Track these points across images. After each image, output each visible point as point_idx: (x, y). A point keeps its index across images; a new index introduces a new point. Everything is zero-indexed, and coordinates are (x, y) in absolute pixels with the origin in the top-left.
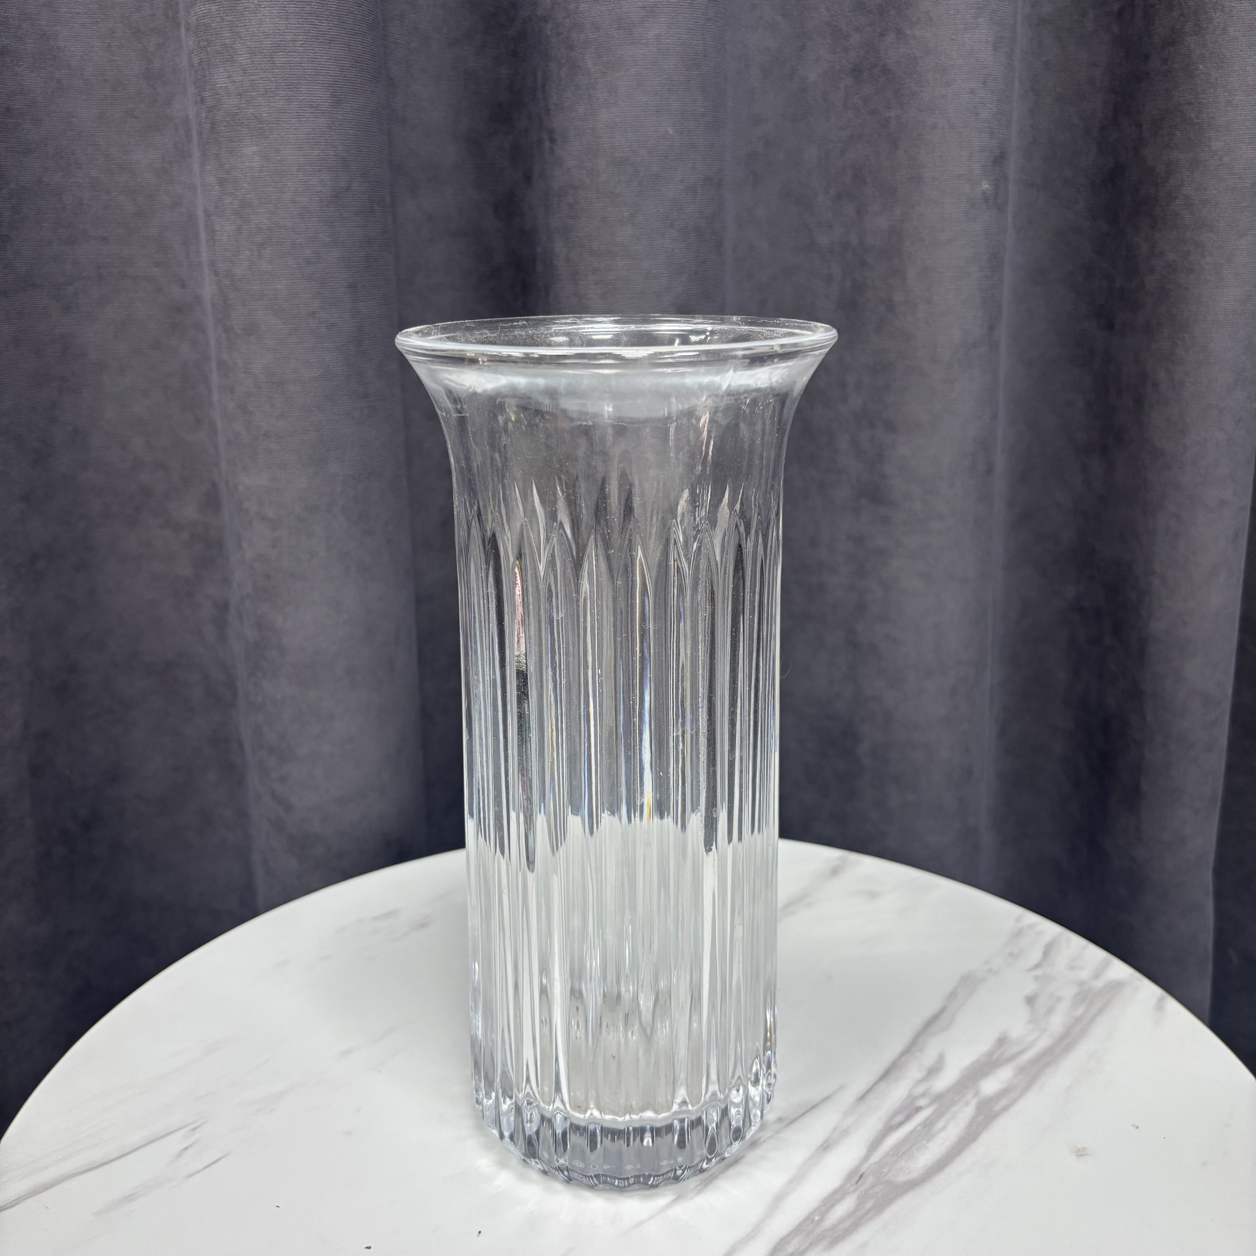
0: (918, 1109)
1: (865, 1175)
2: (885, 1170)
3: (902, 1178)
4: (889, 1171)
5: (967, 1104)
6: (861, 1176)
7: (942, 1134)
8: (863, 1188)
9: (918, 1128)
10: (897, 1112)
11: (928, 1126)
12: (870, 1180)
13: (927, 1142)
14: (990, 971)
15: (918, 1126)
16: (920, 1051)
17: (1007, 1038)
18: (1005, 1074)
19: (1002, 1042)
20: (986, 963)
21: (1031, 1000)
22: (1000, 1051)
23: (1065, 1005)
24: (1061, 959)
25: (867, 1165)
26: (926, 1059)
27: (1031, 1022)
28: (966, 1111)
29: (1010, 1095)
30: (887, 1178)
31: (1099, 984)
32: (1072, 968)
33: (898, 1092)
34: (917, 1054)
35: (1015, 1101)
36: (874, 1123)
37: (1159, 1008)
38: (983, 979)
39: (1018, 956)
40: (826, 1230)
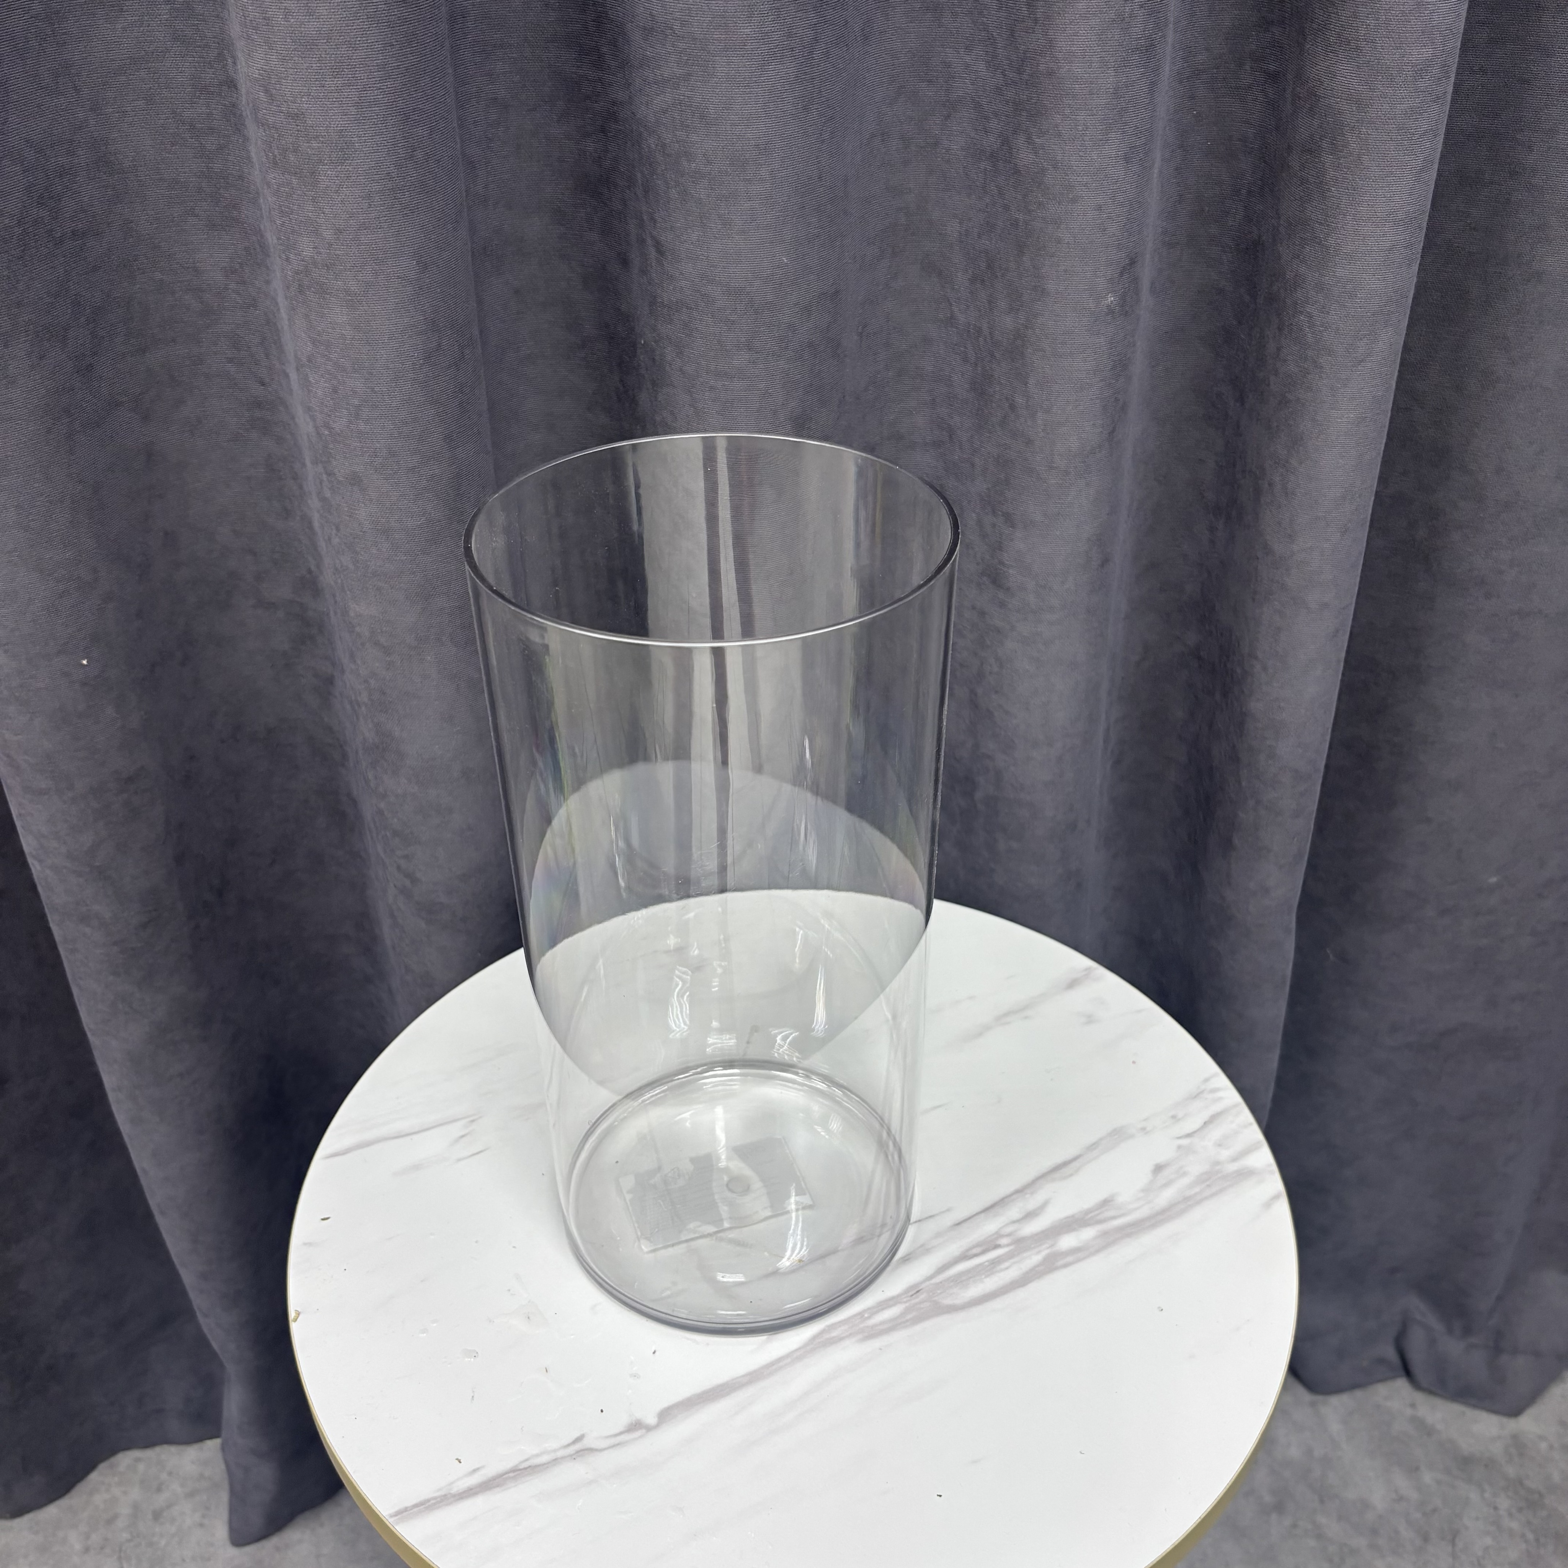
0: (997, 1246)
1: (921, 1291)
2: (939, 1292)
3: (948, 1301)
4: (941, 1293)
5: (1039, 1252)
6: (918, 1292)
7: (1002, 1274)
8: (913, 1302)
9: (987, 1263)
10: (978, 1245)
11: (995, 1263)
12: (922, 1296)
13: (986, 1277)
14: (1143, 1129)
15: (988, 1261)
16: (1032, 1193)
17: (1112, 1201)
18: (1088, 1234)
19: (1106, 1203)
20: (1145, 1120)
21: (1158, 1169)
22: (1096, 1212)
23: (1185, 1181)
24: (1216, 1133)
25: (928, 1283)
26: (1032, 1202)
27: (1143, 1191)
28: (1033, 1259)
29: (1080, 1253)
30: (936, 1298)
31: (1233, 1167)
32: (1219, 1144)
33: (989, 1227)
34: (1027, 1196)
35: (1079, 1260)
36: (954, 1249)
37: (1268, 1204)
38: (1132, 1136)
39: (1179, 1120)
40: (868, 1327)
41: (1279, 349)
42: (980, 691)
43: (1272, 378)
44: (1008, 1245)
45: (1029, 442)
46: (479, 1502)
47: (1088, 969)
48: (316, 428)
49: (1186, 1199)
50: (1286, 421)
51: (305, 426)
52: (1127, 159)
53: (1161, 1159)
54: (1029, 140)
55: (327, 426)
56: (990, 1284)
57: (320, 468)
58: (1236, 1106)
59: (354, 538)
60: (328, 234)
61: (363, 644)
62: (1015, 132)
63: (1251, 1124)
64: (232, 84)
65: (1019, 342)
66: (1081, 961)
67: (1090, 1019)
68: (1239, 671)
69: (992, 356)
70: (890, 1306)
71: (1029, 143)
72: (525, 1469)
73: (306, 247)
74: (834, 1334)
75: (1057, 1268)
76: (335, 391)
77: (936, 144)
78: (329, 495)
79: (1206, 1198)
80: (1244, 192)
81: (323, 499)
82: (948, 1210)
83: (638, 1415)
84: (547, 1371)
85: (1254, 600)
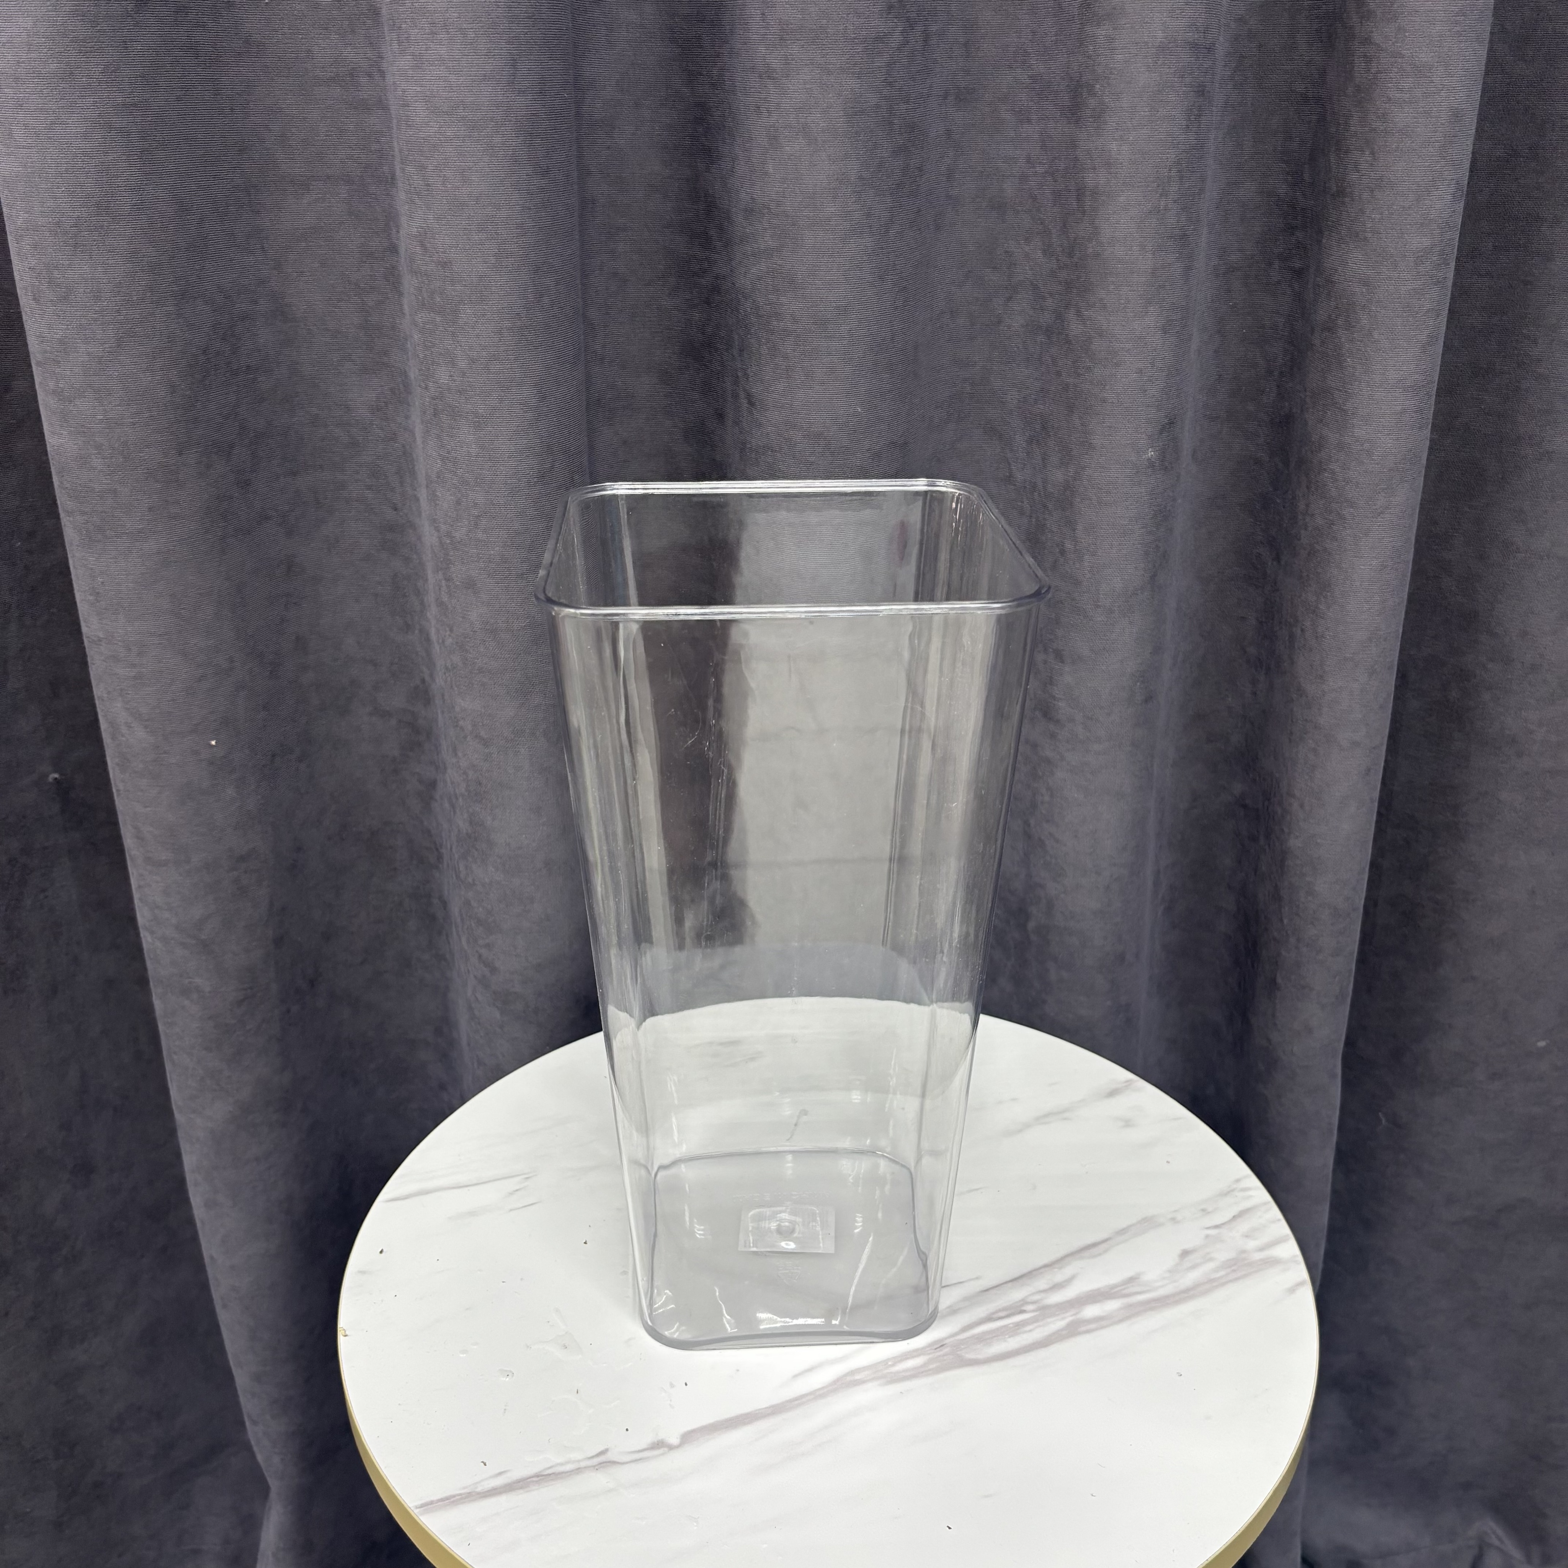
0: (1022, 1312)
1: (945, 1345)
2: (962, 1347)
3: (971, 1356)
4: (965, 1348)
5: (1063, 1319)
6: (942, 1346)
7: (1025, 1336)
8: (937, 1354)
9: (1011, 1325)
10: (1004, 1309)
11: (1019, 1326)
12: (946, 1350)
13: (1009, 1337)
14: (1173, 1219)
15: (1013, 1323)
16: (1060, 1268)
17: (1138, 1278)
18: (1112, 1306)
19: (1131, 1280)
20: (1175, 1211)
21: (1185, 1253)
22: (1123, 1287)
23: (1211, 1265)
24: (1244, 1226)
25: (952, 1339)
26: (1059, 1276)
27: (1170, 1271)
28: (1057, 1324)
29: (1102, 1322)
30: (958, 1353)
31: (1258, 1256)
32: (1247, 1236)
33: (1016, 1295)
34: (1056, 1270)
35: (1102, 1327)
36: (981, 1312)
37: (1292, 1290)
38: (1161, 1225)
39: (1209, 1213)
40: (891, 1373)
41: (1307, 505)
42: (1032, 822)
43: (1303, 532)
44: (1033, 1311)
45: (1077, 583)
46: (503, 1500)
47: (1129, 1081)
48: (440, 538)
49: (1211, 1281)
50: (1315, 570)
51: (429, 537)
52: (1165, 331)
53: (1188, 1246)
54: (1079, 313)
55: (449, 535)
56: (1013, 1343)
57: (440, 575)
58: (1265, 1204)
59: (465, 638)
60: (463, 364)
61: (465, 737)
62: (1067, 307)
63: (1279, 1220)
64: (394, 249)
65: (1068, 493)
66: (1122, 1074)
67: (1128, 1123)
68: (1279, 811)
69: (1045, 506)
70: (913, 1357)
71: (1078, 316)
72: (550, 1474)
73: (443, 375)
74: (857, 1377)
75: (1080, 1333)
76: (458, 503)
77: (999, 322)
78: (446, 599)
79: (1231, 1281)
80: (1276, 373)
81: (440, 604)
82: (977, 1278)
83: (661, 1436)
84: (577, 1392)
85: (1290, 741)
